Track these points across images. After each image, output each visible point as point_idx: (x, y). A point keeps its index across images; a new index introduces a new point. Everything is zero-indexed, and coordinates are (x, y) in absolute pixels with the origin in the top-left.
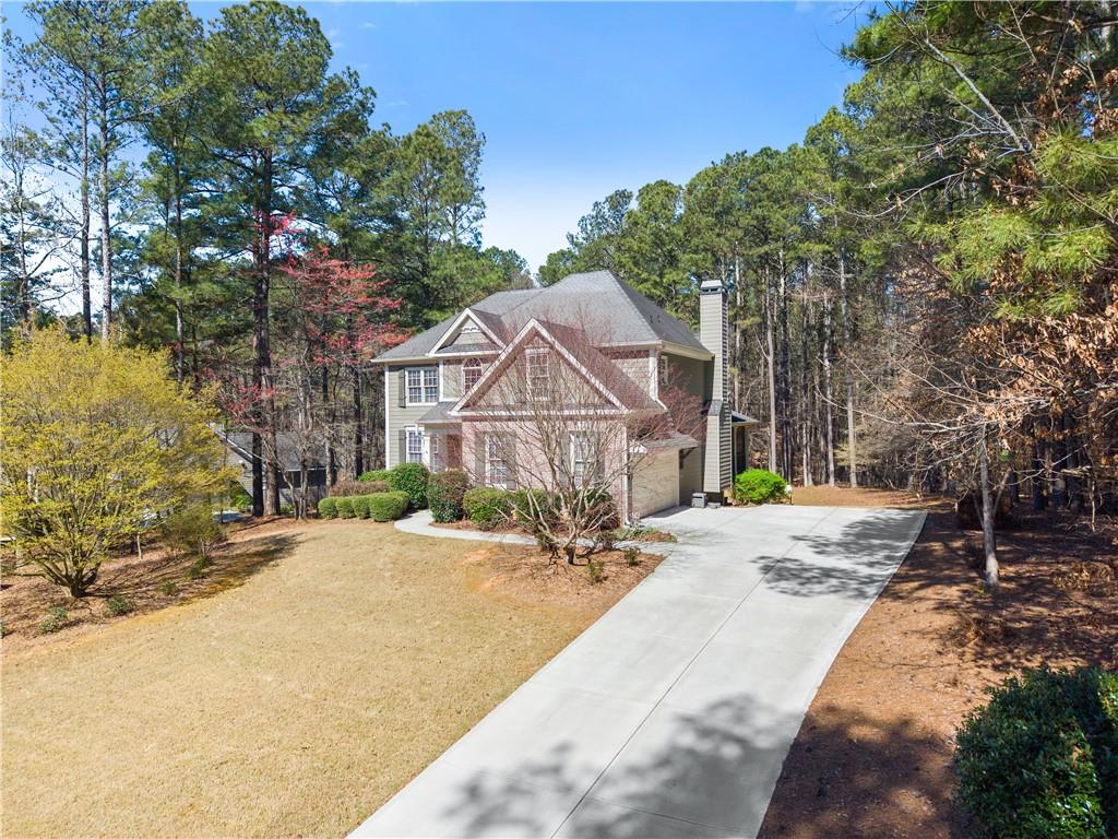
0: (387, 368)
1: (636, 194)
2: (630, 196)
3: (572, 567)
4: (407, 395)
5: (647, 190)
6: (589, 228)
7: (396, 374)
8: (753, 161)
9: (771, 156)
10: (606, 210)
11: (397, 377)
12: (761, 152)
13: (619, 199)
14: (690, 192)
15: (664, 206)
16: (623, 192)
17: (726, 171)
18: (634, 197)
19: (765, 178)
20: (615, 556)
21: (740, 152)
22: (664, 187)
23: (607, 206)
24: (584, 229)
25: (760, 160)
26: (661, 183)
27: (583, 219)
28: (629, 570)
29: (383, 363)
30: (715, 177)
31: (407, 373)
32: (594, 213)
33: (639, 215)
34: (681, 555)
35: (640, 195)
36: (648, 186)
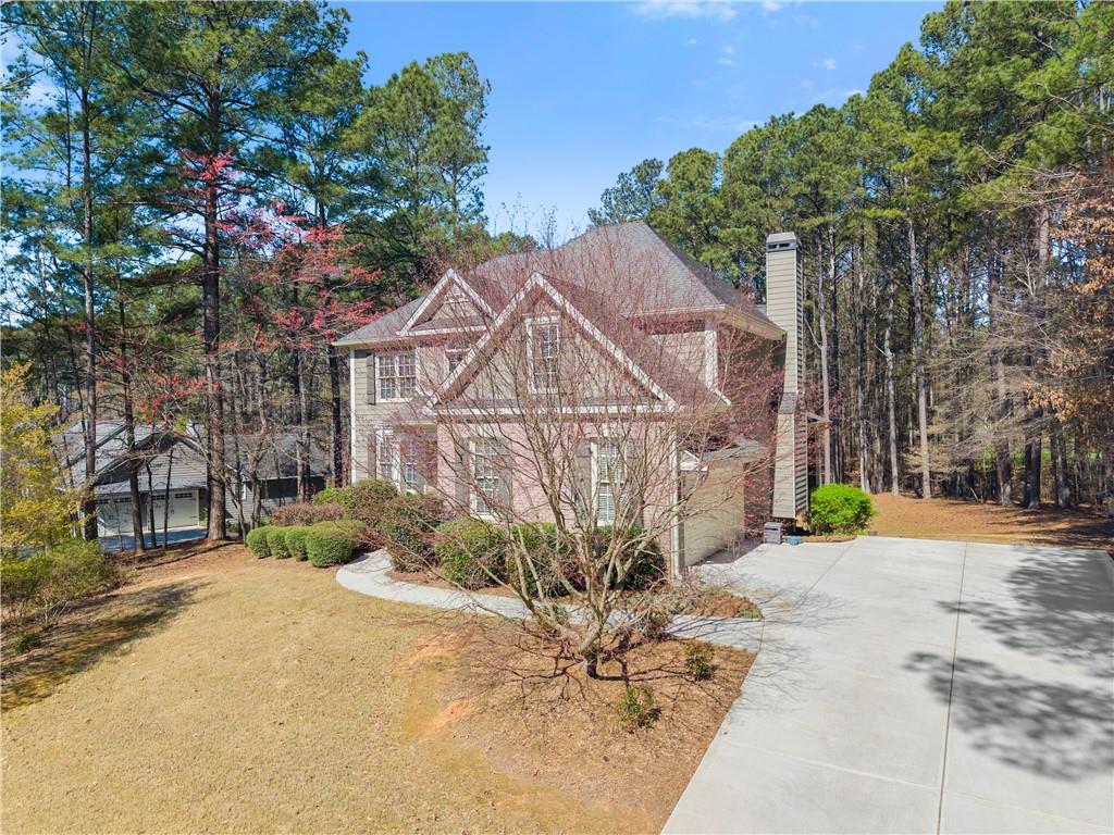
0: (352, 354)
1: (667, 164)
2: (659, 167)
3: (595, 684)
4: (378, 390)
5: (680, 157)
6: (614, 202)
7: (364, 361)
8: (804, 119)
9: (825, 115)
10: (633, 182)
11: (365, 365)
12: (814, 110)
13: (649, 169)
14: (731, 158)
15: (701, 175)
16: (652, 161)
17: (773, 134)
18: (665, 168)
19: (820, 138)
20: (666, 652)
21: (786, 114)
22: (699, 155)
23: (634, 178)
24: (607, 204)
25: (812, 119)
26: (695, 151)
27: (607, 192)
28: (695, 690)
29: (347, 347)
30: (760, 141)
31: (377, 360)
32: (619, 186)
33: (672, 185)
34: (778, 650)
35: (671, 165)
36: (680, 154)
